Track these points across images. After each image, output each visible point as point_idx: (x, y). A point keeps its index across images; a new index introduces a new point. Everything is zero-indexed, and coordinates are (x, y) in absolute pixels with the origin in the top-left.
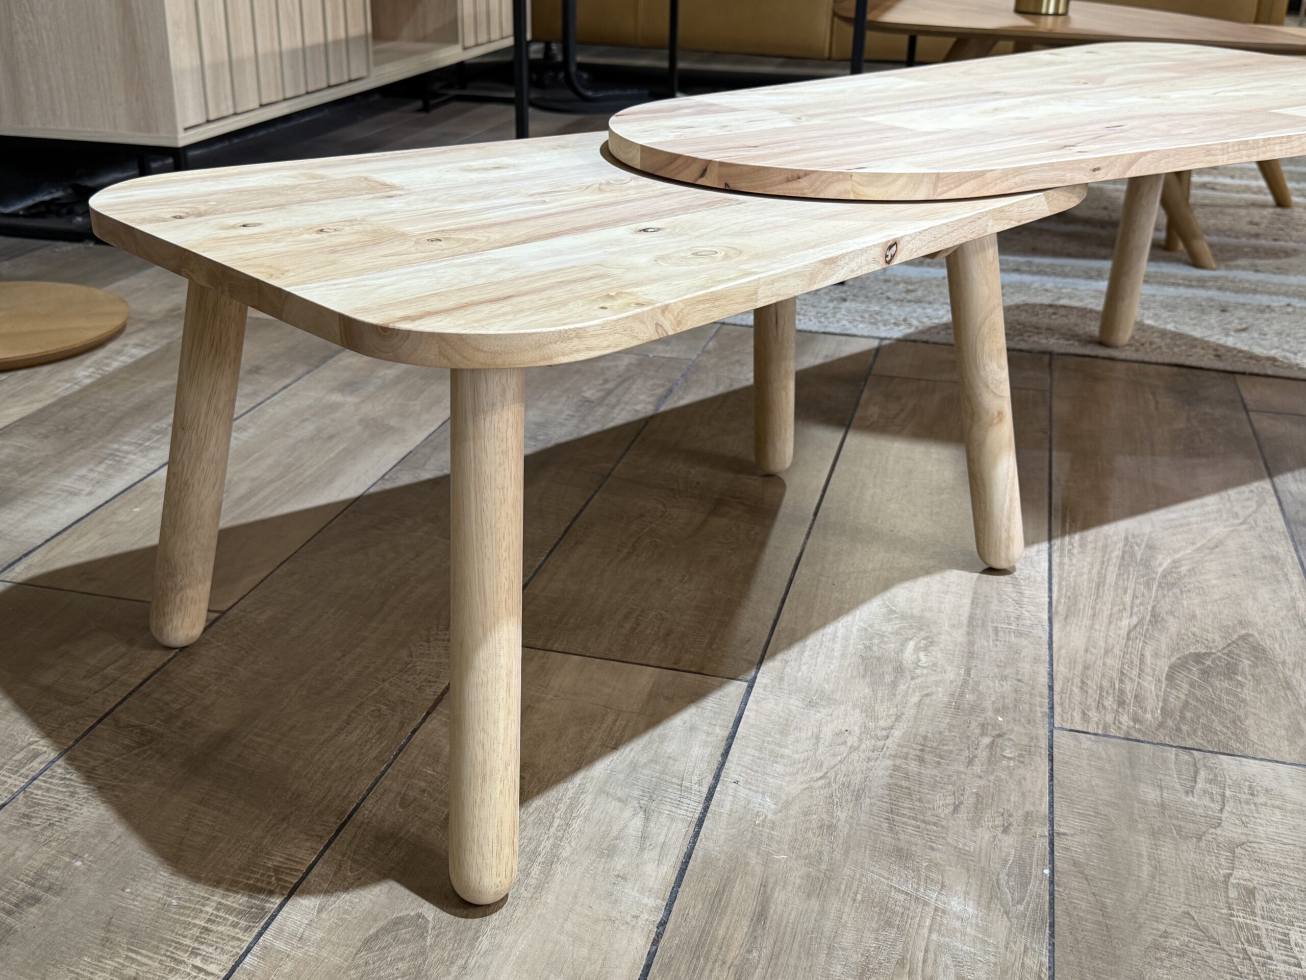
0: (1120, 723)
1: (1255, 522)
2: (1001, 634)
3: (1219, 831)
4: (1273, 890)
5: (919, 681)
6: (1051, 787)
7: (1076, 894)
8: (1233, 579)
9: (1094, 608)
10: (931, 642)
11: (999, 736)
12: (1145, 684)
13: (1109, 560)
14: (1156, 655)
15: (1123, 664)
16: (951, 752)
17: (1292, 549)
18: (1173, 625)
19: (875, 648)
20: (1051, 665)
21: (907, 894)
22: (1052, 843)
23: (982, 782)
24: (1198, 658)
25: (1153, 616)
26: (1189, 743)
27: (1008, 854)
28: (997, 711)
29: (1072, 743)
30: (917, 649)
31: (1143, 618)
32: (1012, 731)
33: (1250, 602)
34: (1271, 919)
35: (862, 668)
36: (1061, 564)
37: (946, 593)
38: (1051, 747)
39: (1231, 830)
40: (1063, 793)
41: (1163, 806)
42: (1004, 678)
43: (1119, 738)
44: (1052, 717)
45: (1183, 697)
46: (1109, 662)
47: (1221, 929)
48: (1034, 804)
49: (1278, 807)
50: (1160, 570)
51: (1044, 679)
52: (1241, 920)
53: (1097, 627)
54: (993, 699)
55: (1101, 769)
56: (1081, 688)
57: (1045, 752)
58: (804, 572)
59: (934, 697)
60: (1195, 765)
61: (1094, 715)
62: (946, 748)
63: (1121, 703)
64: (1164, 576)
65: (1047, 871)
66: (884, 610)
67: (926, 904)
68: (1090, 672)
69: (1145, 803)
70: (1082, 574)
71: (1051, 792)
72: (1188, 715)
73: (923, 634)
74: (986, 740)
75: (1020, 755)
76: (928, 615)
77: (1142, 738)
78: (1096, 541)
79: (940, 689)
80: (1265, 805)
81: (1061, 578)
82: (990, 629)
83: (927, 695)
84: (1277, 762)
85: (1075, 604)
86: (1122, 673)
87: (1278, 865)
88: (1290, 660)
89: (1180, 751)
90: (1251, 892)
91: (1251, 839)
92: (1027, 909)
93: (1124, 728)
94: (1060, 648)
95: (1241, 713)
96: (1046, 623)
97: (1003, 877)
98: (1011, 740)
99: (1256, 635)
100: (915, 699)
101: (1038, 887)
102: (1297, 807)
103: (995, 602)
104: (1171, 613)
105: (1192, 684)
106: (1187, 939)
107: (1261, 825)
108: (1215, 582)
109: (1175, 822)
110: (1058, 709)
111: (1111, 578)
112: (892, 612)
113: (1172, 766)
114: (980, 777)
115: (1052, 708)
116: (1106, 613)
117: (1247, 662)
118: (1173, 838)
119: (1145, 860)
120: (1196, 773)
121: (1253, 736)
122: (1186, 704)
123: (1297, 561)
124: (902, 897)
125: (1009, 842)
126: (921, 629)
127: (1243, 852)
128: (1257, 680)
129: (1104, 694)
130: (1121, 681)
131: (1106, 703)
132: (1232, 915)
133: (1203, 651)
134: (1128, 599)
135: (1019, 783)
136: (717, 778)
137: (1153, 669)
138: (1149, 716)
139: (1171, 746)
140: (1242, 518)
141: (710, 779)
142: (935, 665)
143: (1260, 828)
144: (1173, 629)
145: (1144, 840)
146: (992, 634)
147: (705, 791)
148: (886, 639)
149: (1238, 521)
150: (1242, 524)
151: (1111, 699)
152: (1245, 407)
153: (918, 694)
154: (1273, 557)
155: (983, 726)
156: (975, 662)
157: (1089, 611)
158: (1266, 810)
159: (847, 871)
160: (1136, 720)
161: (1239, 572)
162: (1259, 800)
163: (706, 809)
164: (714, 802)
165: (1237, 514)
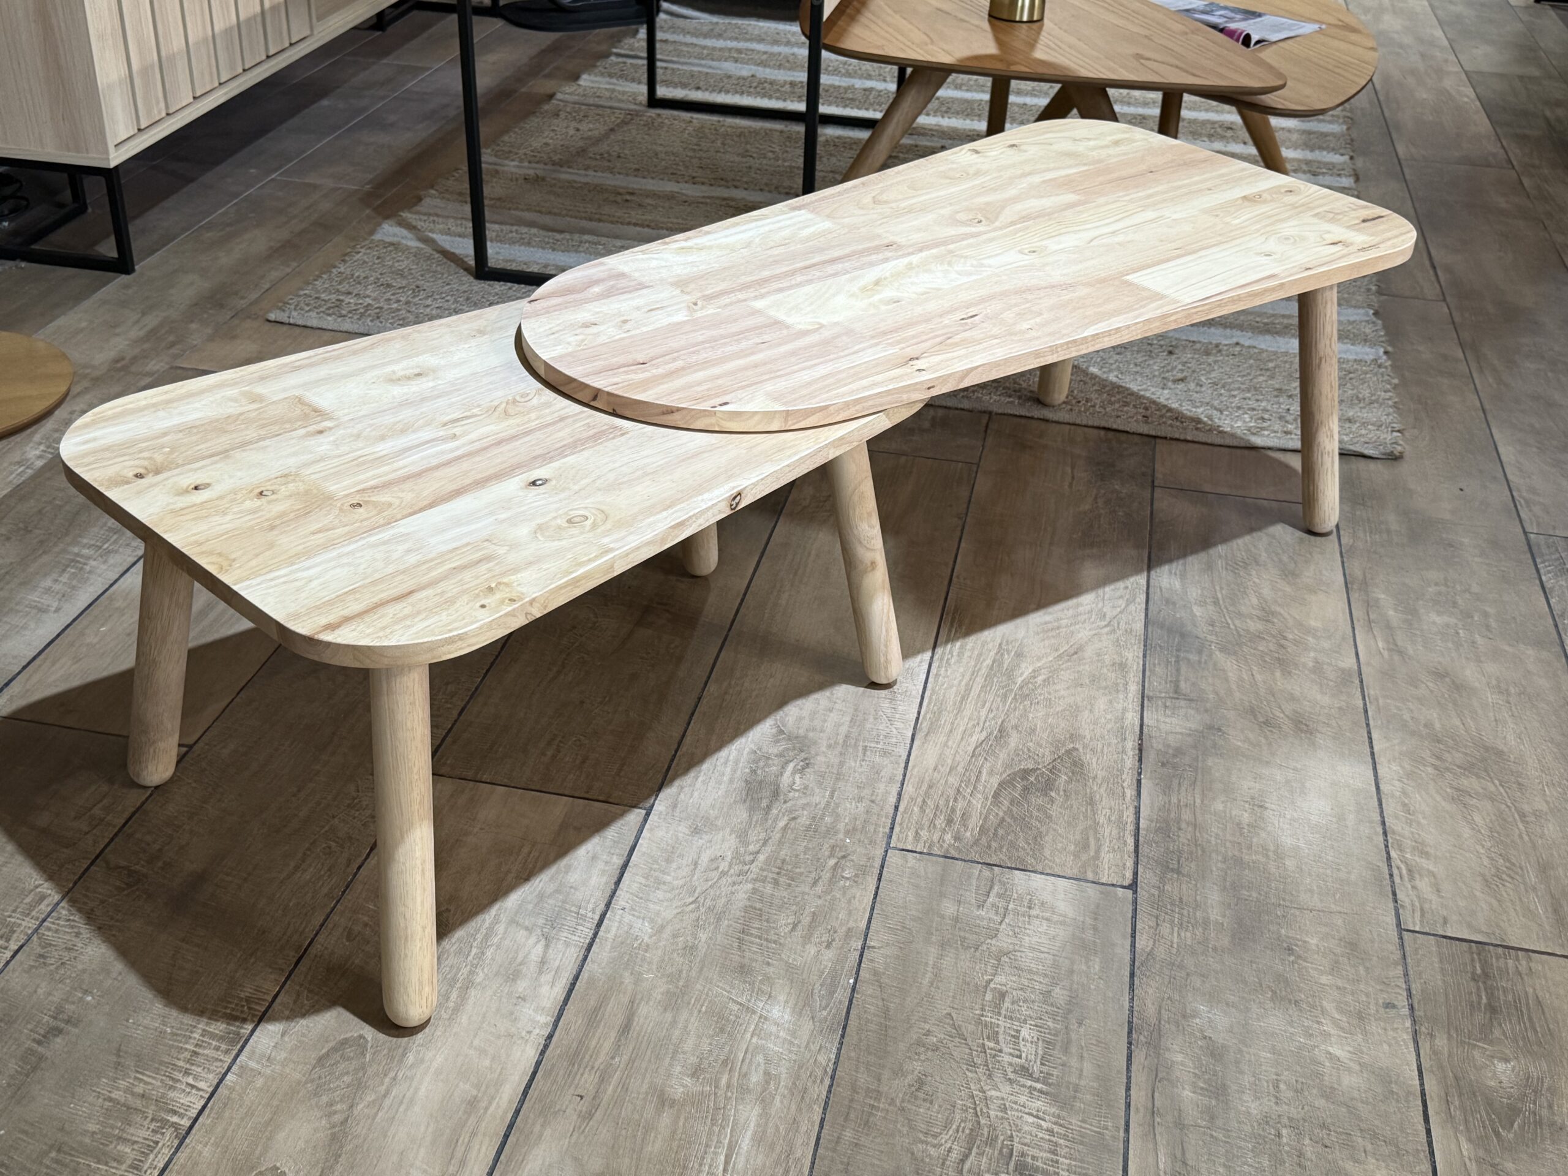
0: (944, 841)
1: (1118, 624)
2: (868, 753)
3: (993, 942)
4: (1020, 993)
5: (789, 804)
6: (874, 903)
7: (870, 1000)
8: (1079, 689)
9: (952, 724)
10: (808, 764)
11: (844, 857)
12: (974, 802)
13: (979, 669)
14: (991, 773)
15: (961, 782)
16: (801, 874)
17: (1141, 655)
18: (1013, 740)
19: (759, 772)
20: (902, 784)
21: (741, 1004)
22: (861, 956)
23: (820, 902)
24: (1025, 773)
25: (1000, 731)
26: (993, 860)
27: (826, 966)
28: (847, 833)
29: (900, 862)
30: (794, 773)
31: (991, 733)
32: (854, 852)
33: (1086, 713)
34: (1011, 1018)
35: (744, 793)
36: (937, 675)
37: (831, 710)
38: (882, 866)
39: (1004, 941)
40: (882, 910)
41: (956, 919)
42: (860, 799)
43: (939, 856)
44: (890, 837)
45: (1001, 814)
46: (951, 780)
47: (971, 1028)
48: (856, 921)
49: (1047, 919)
50: (1019, 680)
51: (892, 800)
52: (988, 1019)
53: (950, 743)
54: (846, 821)
55: (917, 887)
56: (921, 808)
57: (877, 872)
58: (712, 689)
59: (799, 821)
60: (992, 881)
61: (924, 834)
62: (798, 870)
63: (950, 822)
64: (1021, 687)
65: (852, 981)
66: (774, 731)
67: (754, 1012)
68: (932, 791)
69: (942, 917)
70: (951, 687)
71: (872, 909)
72: (1001, 832)
73: (803, 755)
74: (832, 862)
75: (856, 876)
76: (811, 734)
77: (957, 856)
78: (973, 649)
79: (805, 813)
80: (1037, 917)
81: (933, 690)
82: (860, 748)
83: (794, 819)
84: (1059, 876)
85: (938, 720)
86: (958, 791)
87: (1030, 971)
88: (1101, 774)
89: (984, 867)
90: (1003, 995)
91: (1017, 948)
92: (829, 1014)
93: (945, 846)
94: (914, 767)
95: (1043, 829)
96: (909, 741)
97: (817, 986)
98: (852, 861)
99: (1081, 750)
100: (781, 824)
101: (842, 995)
102: (1061, 918)
103: (871, 719)
104: (1016, 727)
105: (1012, 802)
106: (943, 1036)
107: (1029, 935)
108: (1062, 693)
109: (962, 934)
110: (897, 829)
111: (976, 689)
112: (781, 732)
113: (974, 882)
114: (820, 897)
115: (892, 829)
116: (962, 728)
117: (1064, 777)
118: (957, 949)
119: (929, 969)
120: (991, 887)
121: (1047, 853)
122: (1003, 820)
123: (1141, 667)
124: (736, 1007)
125: (829, 955)
126: (802, 751)
127: (1007, 960)
128: (1067, 797)
129: (938, 813)
130: (955, 800)
131: (937, 823)
132: (982, 1015)
133: (1031, 766)
134: (984, 712)
135: (849, 902)
136: (608, 905)
137: (985, 787)
138: (968, 834)
139: (979, 863)
140: (1108, 620)
141: (602, 907)
142: (806, 788)
143: (1027, 938)
144: (1013, 745)
145: (933, 951)
146: (860, 754)
147: (597, 917)
148: (770, 762)
149: (1103, 623)
150: (1106, 626)
151: (942, 817)
152: (1153, 482)
153: (786, 818)
154: (1121, 664)
155: (833, 847)
156: (840, 784)
157: (948, 727)
158: (1036, 922)
159: (698, 986)
160: (957, 838)
161: (1087, 681)
162: (1034, 912)
163: (595, 935)
164: (602, 928)
165: (1105, 615)
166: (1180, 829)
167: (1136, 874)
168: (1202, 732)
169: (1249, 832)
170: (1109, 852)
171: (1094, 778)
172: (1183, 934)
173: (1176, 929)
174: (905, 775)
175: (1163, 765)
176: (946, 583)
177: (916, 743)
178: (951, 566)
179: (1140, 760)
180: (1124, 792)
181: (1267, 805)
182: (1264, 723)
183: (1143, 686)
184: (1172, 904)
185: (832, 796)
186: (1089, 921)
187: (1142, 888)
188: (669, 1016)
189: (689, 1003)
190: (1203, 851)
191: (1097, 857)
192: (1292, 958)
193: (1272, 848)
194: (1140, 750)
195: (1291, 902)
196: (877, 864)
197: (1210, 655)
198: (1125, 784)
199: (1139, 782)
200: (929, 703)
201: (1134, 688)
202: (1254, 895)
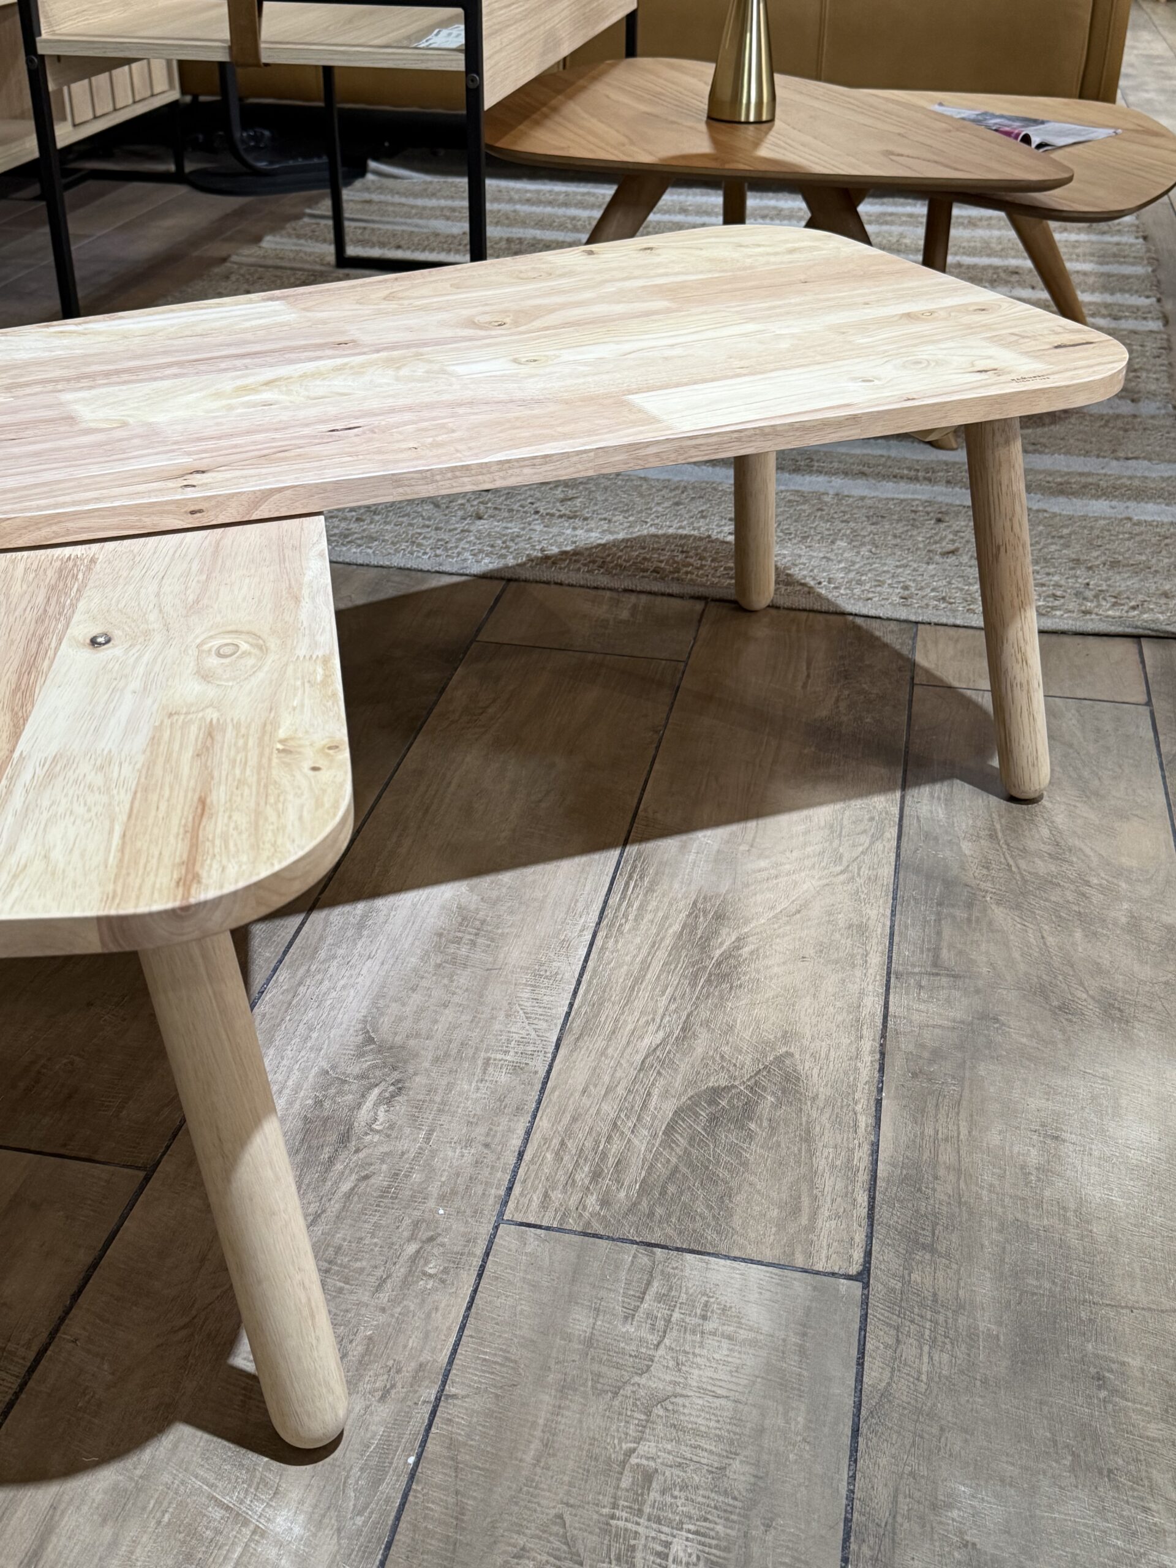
0: (585, 1208)
1: (859, 869)
2: (491, 1069)
3: (643, 1381)
4: (676, 1471)
5: (361, 1155)
6: (466, 1317)
7: (436, 1494)
8: (800, 964)
9: (617, 1020)
10: (400, 1089)
11: (431, 1239)
12: (636, 1142)
13: (662, 939)
14: (665, 1094)
15: (621, 1110)
16: (362, 1269)
17: (888, 912)
18: (701, 1044)
19: (327, 1104)
20: (534, 1117)
21: (227, 1508)
22: (434, 1413)
23: (382, 1318)
24: (715, 1093)
25: (683, 1030)
26: (656, 1237)
27: (375, 1434)
28: (442, 1199)
29: (515, 1244)
30: (376, 1105)
31: (672, 1032)
32: (447, 1230)
33: (807, 1000)
34: (659, 1521)
35: (299, 1137)
36: (603, 948)
37: (445, 1006)
38: (487, 1254)
39: (659, 1380)
40: (479, 1331)
41: (589, 1342)
42: (469, 1142)
43: (574, 1232)
44: (505, 1203)
45: (674, 1160)
46: (605, 1107)
47: (592, 1540)
48: (433, 1351)
49: (730, 1338)
50: (718, 953)
51: (516, 1142)
52: (621, 1524)
53: (610, 1051)
54: (443, 1179)
55: (535, 1286)
56: (557, 1154)
57: (477, 1262)
58: (281, 979)
59: (372, 1181)
60: (651, 1274)
61: (556, 1195)
62: (358, 1265)
63: (596, 1175)
64: (719, 964)
65: (411, 1460)
66: (360, 1038)
67: (246, 1523)
68: (576, 1127)
69: (568, 1338)
70: (619, 966)
71: (462, 1328)
72: (672, 1189)
73: (396, 1075)
74: (412, 1248)
75: (446, 1271)
76: (412, 1042)
77: (602, 1232)
78: (657, 909)
79: (384, 1167)
80: (714, 1333)
81: (595, 971)
82: (480, 1062)
83: (366, 1177)
84: (752, 1262)
85: (596, 1016)
86: (615, 1124)
87: (697, 1433)
88: (824, 1092)
89: (642, 1249)
90: (648, 1477)
91: (678, 1390)
92: (365, 1523)
93: (586, 1215)
94: (554, 1089)
95: (734, 1184)
96: (551, 1049)
97: (356, 1471)
98: (443, 1245)
99: (797, 1056)
100: (345, 1187)
101: (392, 1487)
102: (752, 1335)
103: (501, 1016)
104: (706, 1023)
105: (691, 1140)
106: (545, 1558)
107: (699, 1367)
108: (776, 969)
109: (596, 1367)
110: (517, 1190)
111: (656, 967)
112: (371, 1040)
113: (623, 1275)
114: (383, 1310)
115: (510, 1189)
116: (630, 1027)
117: (771, 1099)
118: (585, 1395)
119: (538, 1433)
120: (649, 1284)
121: (737, 1222)
122: (676, 1170)
123: (888, 931)
124: (217, 1514)
125: (383, 1412)
126: (394, 1068)
127: (661, 1412)
128: (773, 1130)
129: (581, 1161)
130: (609, 1139)
131: (578, 1177)
132: (613, 1517)
133: (723, 1083)
134: (664, 1000)
135: (428, 1316)
136: (53, 1335)
137: (654, 1118)
138: (622, 1194)
139: (633, 1242)
140: (845, 863)
141: (44, 1336)
142: (391, 1127)
143: (696, 1372)
144: (700, 1050)
145: (547, 1399)
146: (479, 1071)
147: (32, 1355)
148: (346, 1087)
149: (839, 869)
150: (842, 872)
151: (586, 1169)
152: (913, 678)
153: (354, 1177)
154: (859, 926)
155: (416, 1224)
156: (444, 1119)
157: (609, 1027)
158: (710, 1341)
159: (166, 1478)
160: (605, 1202)
161: (812, 952)
162: (709, 1326)
163: (22, 1386)
164: (36, 1375)
165: (841, 858)
166: (936, 1178)
167: (868, 1254)
168: (971, 1024)
169: (1039, 1180)
170: (830, 1218)
171: (815, 1098)
172: (936, 1357)
173: (926, 1348)
174: (539, 1102)
175: (915, 1075)
176: (629, 819)
177: (562, 1051)
178: (637, 795)
179: (882, 1070)
180: (856, 1121)
181: (1064, 1135)
182: (1060, 1008)
183: (890, 958)
184: (922, 1305)
185: (427, 1139)
186: (794, 1339)
187: (877, 1279)
188: (108, 1532)
189: (144, 1508)
190: (971, 1213)
191: (811, 1228)
192: (1103, 1394)
193: (1072, 1206)
194: (883, 1054)
195: (1102, 1295)
196: (480, 1251)
197: (984, 910)
198: (859, 1108)
199: (879, 1103)
200: (587, 991)
201: (876, 959)
202: (1047, 1285)
